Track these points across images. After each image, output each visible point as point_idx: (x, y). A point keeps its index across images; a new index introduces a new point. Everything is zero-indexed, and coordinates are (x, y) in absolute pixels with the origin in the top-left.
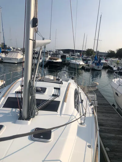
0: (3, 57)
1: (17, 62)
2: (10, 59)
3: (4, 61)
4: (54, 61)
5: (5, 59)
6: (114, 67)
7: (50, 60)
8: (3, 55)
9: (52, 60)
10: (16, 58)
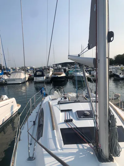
0: (6, 79)
1: (21, 82)
2: (14, 80)
3: (8, 83)
4: (59, 76)
5: (8, 81)
6: (120, 74)
7: (54, 76)
8: (6, 77)
9: (57, 76)
10: (20, 78)
